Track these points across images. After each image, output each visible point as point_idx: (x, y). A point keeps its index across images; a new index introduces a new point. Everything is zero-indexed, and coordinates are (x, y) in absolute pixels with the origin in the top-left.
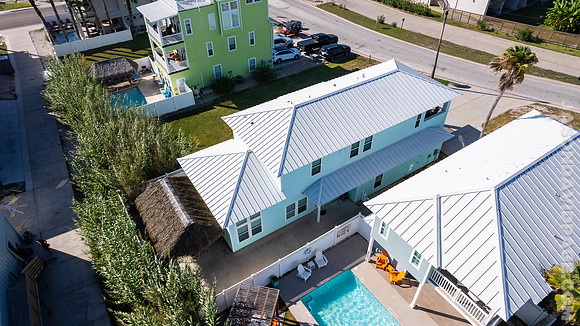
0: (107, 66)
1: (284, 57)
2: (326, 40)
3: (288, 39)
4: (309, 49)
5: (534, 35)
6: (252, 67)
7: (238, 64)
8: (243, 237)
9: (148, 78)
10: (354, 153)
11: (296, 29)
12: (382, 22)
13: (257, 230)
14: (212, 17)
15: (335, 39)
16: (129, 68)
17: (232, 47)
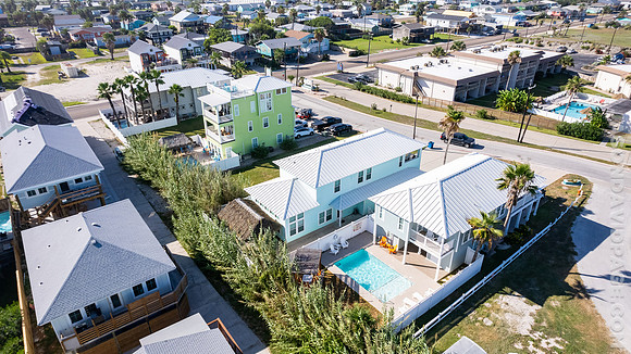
0: (171, 140)
1: (302, 133)
2: (332, 121)
3: (303, 121)
4: (320, 128)
5: (488, 114)
6: (280, 141)
7: (269, 138)
8: (293, 233)
9: (200, 150)
10: (360, 180)
11: (308, 115)
12: (375, 109)
13: (301, 229)
14: (253, 103)
15: (340, 121)
16: (188, 141)
17: (266, 125)
